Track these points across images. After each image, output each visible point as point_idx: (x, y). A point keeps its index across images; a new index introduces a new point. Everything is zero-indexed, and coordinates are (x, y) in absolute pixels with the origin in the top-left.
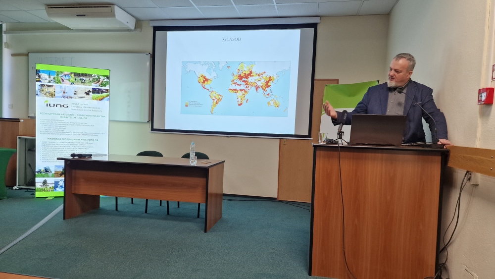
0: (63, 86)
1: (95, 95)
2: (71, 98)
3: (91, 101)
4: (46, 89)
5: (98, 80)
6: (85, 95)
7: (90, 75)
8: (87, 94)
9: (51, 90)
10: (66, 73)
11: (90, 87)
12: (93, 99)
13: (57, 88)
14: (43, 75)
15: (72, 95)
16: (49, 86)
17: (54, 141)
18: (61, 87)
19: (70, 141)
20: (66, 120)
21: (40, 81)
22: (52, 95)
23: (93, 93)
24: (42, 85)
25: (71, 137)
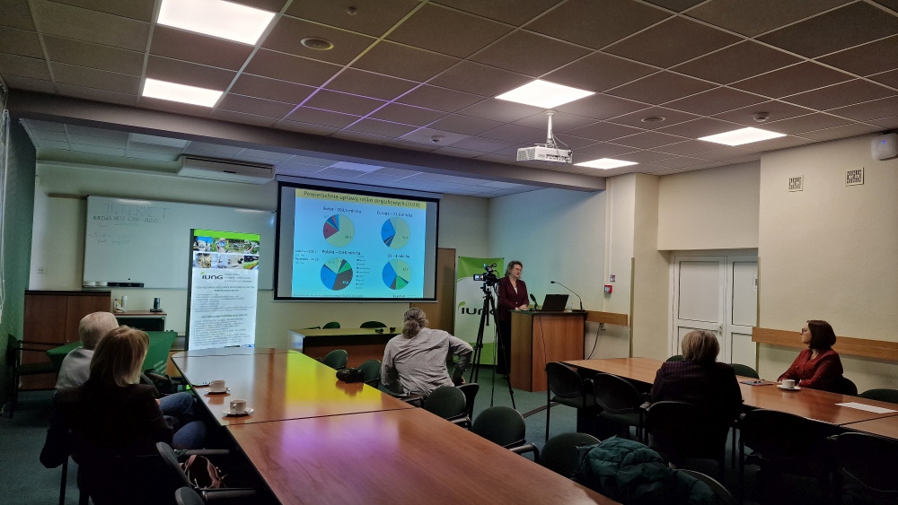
0: (219, 254)
1: (247, 263)
2: (225, 267)
3: (242, 271)
4: (203, 258)
5: (249, 246)
6: (237, 264)
7: (243, 241)
8: (240, 262)
9: (208, 259)
10: (222, 239)
11: (242, 255)
12: (245, 268)
13: (213, 257)
14: (202, 243)
15: (226, 264)
16: (206, 255)
17: (207, 319)
18: (217, 255)
19: (223, 318)
20: (220, 294)
21: (197, 250)
22: (208, 265)
23: (245, 261)
24: (200, 254)
25: (224, 313)
